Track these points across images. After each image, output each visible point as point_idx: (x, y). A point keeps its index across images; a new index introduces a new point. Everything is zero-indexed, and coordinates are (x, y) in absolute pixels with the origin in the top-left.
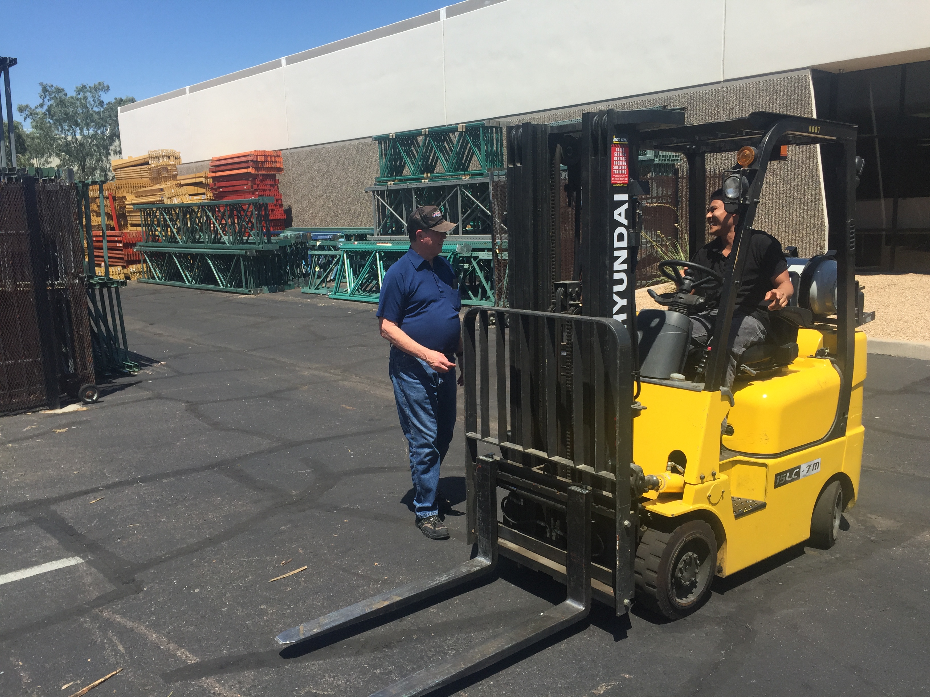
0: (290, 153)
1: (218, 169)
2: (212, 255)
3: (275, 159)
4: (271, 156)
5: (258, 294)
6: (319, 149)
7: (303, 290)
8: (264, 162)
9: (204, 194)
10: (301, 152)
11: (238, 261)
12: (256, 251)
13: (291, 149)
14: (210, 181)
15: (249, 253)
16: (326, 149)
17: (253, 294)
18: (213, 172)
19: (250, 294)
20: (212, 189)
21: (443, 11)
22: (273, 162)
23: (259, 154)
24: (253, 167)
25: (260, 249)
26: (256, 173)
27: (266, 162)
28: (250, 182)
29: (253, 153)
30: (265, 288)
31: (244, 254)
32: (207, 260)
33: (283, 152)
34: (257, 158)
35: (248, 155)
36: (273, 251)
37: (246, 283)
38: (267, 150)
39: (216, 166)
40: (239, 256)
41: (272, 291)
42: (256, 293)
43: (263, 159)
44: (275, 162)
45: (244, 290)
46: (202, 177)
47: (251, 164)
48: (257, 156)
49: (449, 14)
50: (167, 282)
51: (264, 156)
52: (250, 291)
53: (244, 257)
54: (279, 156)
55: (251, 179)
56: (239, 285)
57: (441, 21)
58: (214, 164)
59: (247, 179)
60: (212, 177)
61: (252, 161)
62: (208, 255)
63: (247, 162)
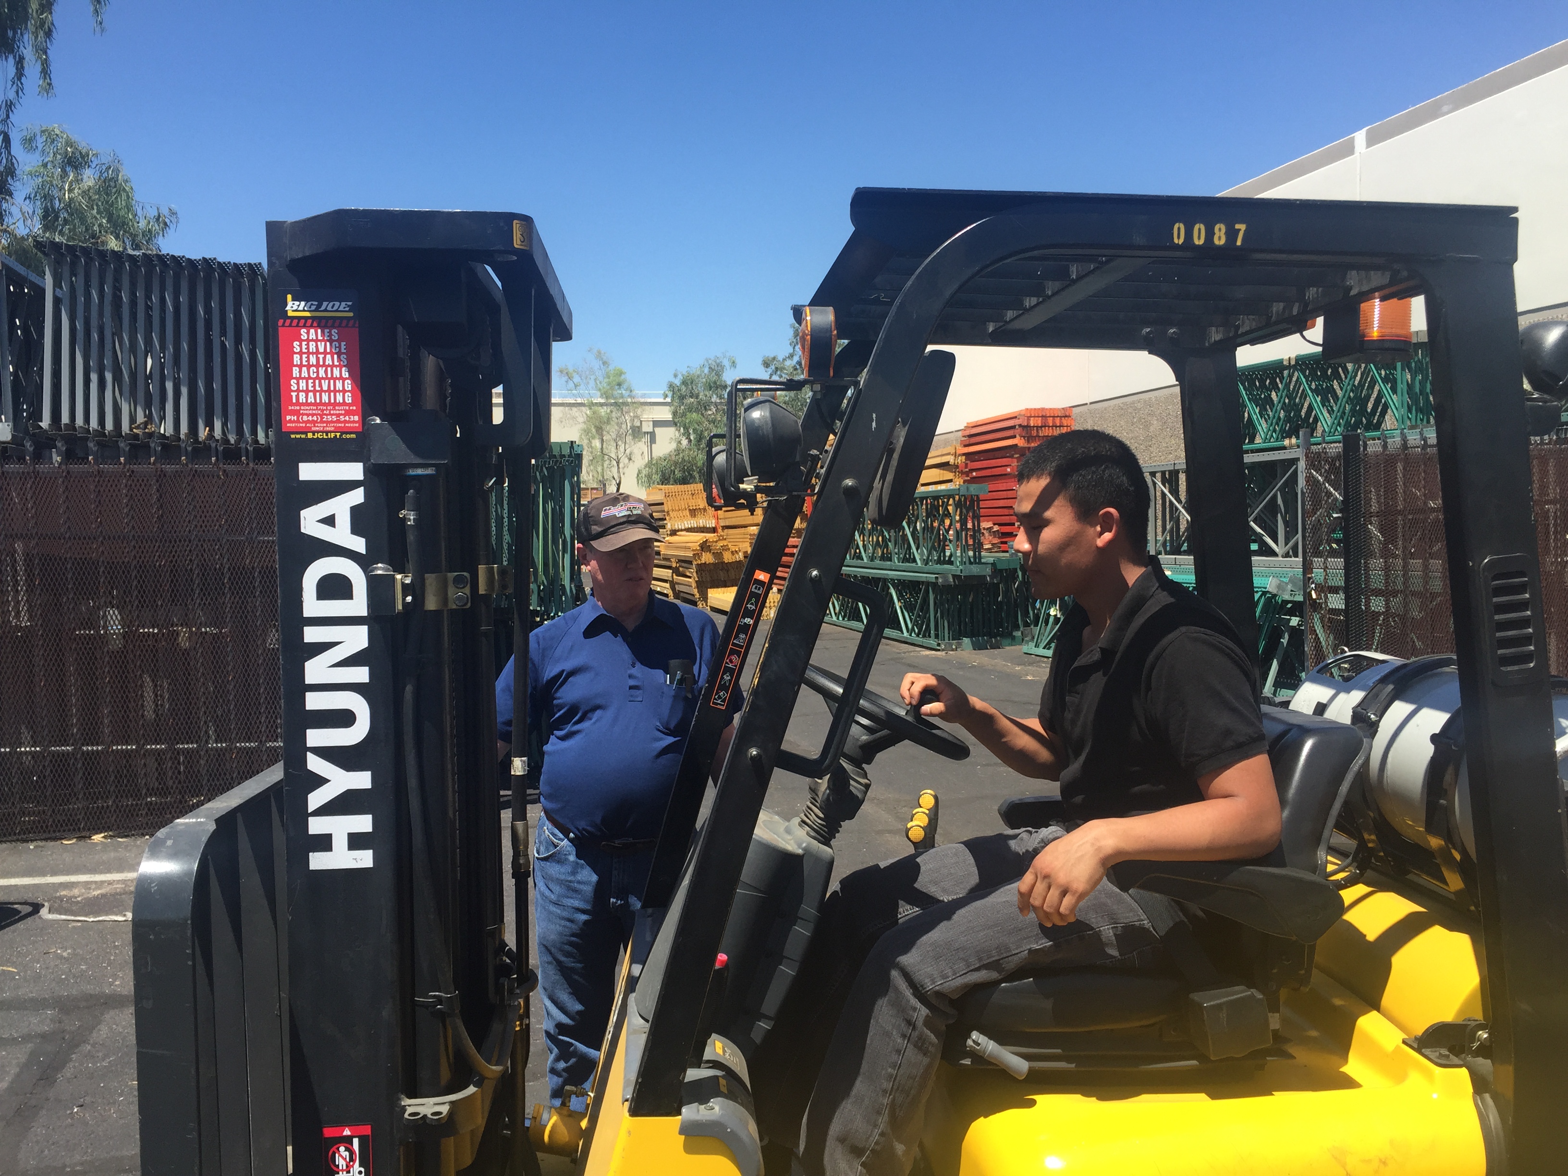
0: (1090, 411)
1: (973, 440)
2: (899, 580)
3: (1061, 422)
4: (1054, 417)
5: (953, 650)
6: (1133, 403)
7: (1025, 648)
8: (1041, 427)
9: (950, 481)
10: (1105, 409)
11: (927, 592)
12: (954, 576)
13: (1091, 403)
14: (961, 460)
15: (940, 580)
16: (1145, 401)
17: (943, 650)
18: (966, 446)
19: (939, 650)
20: (962, 473)
21: (1360, 137)
22: (1056, 427)
23: (1031, 414)
24: (1021, 437)
25: (959, 573)
26: (1026, 445)
27: (1045, 426)
28: (1016, 460)
29: (1023, 413)
30: (966, 641)
31: (934, 580)
32: (889, 588)
33: (1075, 410)
34: (1028, 420)
35: (1016, 417)
36: (985, 576)
37: (936, 629)
38: (1047, 407)
39: (971, 436)
40: (928, 584)
41: (977, 647)
42: (949, 648)
43: (1039, 422)
44: (1060, 426)
45: (932, 642)
46: (948, 454)
47: (1018, 431)
48: (1029, 418)
49: (1371, 141)
50: (846, 623)
51: (1042, 416)
52: (939, 645)
53: (935, 585)
54: (1069, 416)
55: (1017, 456)
56: (927, 634)
57: (1357, 154)
58: (968, 433)
59: (1012, 457)
60: (964, 454)
61: (1020, 426)
62: (893, 580)
63: (1013, 427)
